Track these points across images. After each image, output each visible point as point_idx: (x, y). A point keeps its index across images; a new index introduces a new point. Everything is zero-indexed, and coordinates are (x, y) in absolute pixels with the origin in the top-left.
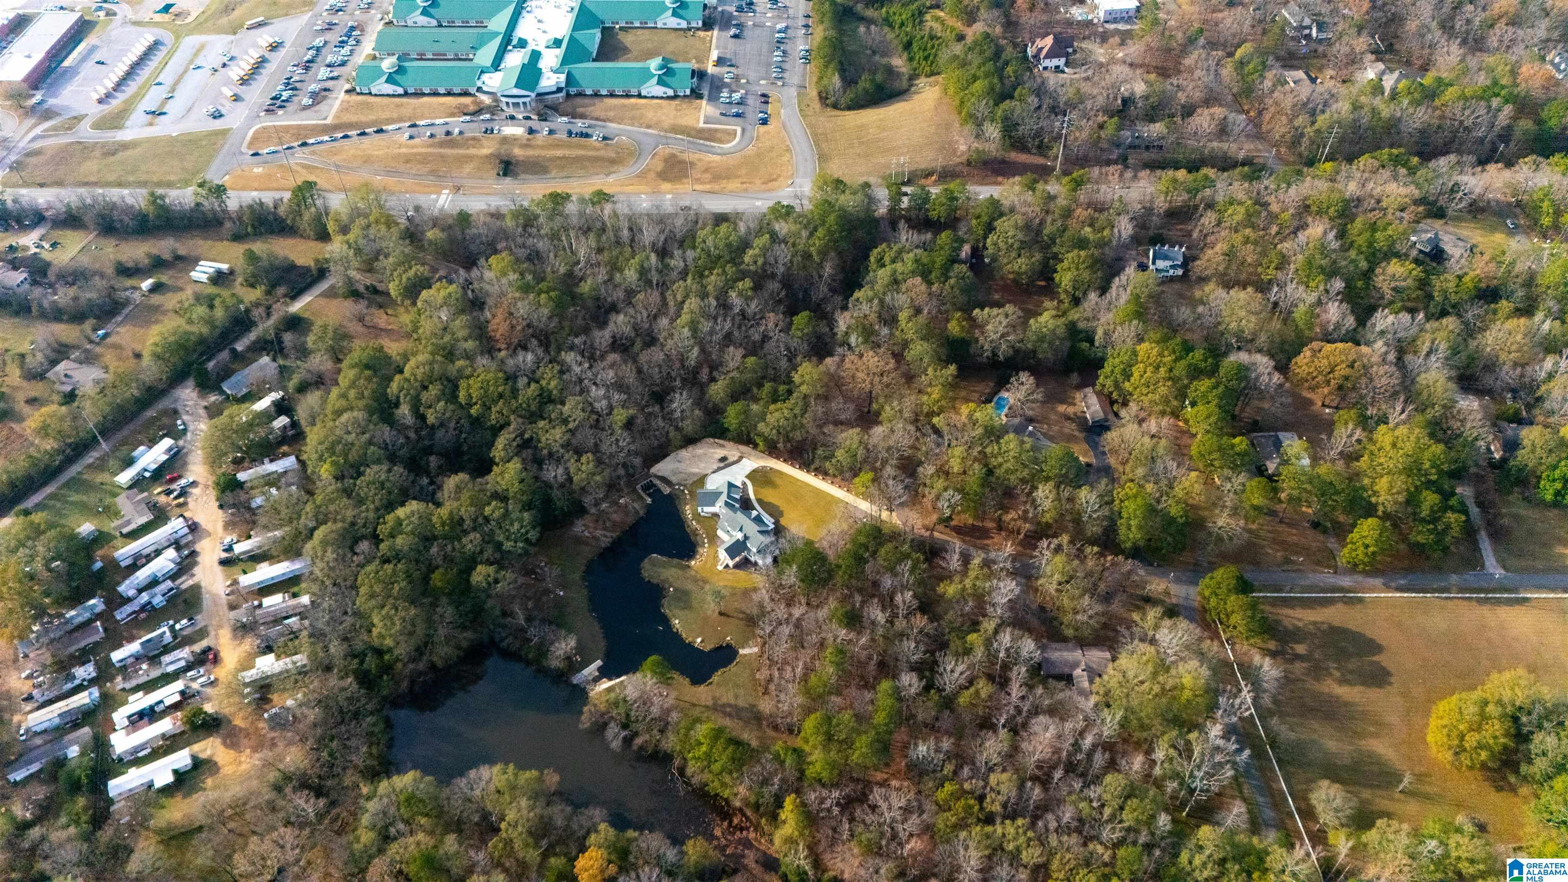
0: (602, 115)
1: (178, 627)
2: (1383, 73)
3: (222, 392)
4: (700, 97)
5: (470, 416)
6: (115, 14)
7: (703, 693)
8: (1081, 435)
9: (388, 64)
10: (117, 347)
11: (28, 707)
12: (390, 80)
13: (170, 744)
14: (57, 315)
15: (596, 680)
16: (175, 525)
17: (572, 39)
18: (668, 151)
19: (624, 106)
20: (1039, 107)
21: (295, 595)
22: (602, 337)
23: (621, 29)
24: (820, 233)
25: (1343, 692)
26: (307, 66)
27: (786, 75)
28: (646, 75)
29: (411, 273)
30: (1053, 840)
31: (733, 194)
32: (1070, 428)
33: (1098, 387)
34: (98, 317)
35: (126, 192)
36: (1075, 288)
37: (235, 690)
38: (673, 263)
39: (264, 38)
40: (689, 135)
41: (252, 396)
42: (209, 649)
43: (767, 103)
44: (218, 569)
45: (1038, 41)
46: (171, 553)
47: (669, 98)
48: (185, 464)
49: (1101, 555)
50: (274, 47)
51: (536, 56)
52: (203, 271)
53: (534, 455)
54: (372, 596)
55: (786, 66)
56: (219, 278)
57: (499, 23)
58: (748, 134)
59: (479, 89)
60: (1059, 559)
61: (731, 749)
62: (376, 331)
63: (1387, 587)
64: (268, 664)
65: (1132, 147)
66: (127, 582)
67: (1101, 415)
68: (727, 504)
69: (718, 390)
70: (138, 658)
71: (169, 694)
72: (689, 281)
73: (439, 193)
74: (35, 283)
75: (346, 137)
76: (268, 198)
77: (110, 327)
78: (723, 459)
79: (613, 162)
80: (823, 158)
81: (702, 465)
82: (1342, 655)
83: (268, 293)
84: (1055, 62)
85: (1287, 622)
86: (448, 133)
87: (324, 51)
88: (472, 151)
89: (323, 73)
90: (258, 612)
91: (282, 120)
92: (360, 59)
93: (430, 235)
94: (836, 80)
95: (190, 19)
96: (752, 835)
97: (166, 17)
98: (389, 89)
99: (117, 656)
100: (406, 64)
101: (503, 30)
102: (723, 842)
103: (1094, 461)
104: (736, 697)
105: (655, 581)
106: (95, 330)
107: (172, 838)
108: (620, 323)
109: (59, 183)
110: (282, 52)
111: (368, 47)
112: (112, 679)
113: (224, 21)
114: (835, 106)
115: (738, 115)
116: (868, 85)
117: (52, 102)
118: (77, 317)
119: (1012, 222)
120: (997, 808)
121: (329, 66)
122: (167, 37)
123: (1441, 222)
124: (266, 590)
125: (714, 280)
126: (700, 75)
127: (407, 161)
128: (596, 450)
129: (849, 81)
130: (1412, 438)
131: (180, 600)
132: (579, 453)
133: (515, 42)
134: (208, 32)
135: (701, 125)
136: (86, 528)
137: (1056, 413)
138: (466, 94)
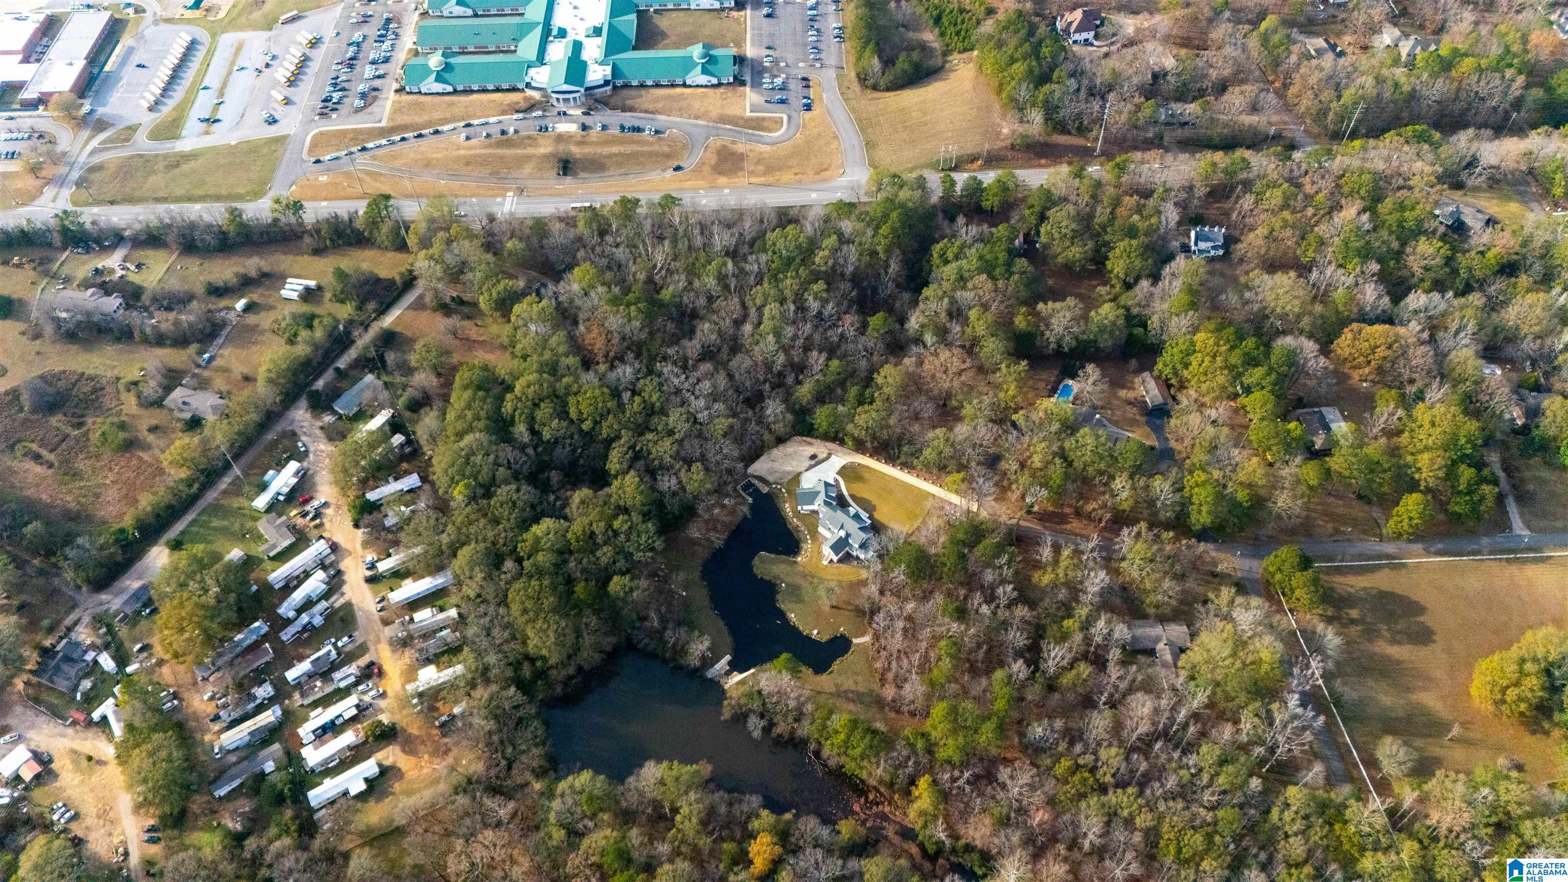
0: (651, 107)
1: (340, 644)
2: (1399, 39)
3: (334, 412)
4: (743, 83)
5: (581, 431)
6: (144, 11)
7: (825, 681)
8: (1144, 419)
9: (435, 61)
10: (225, 370)
11: (216, 727)
12: (439, 79)
13: (355, 755)
14: (159, 340)
15: (728, 674)
16: (318, 548)
17: (611, 26)
18: (719, 143)
19: (670, 97)
20: (1078, 90)
21: (442, 609)
22: (692, 347)
23: (656, 11)
24: (884, 230)
25: (1395, 651)
26: (351, 63)
27: (823, 56)
28: (688, 64)
29: (501, 287)
30: (1162, 806)
31: (787, 186)
32: (1132, 412)
33: (1156, 373)
34: (199, 341)
35: (198, 206)
36: (1126, 275)
37: (404, 701)
38: (748, 267)
39: (302, 34)
40: (736, 125)
41: (363, 415)
42: (372, 664)
43: (808, 87)
44: (365, 586)
45: (1067, 14)
46: (320, 575)
47: (713, 86)
48: (314, 484)
49: (1177, 539)
50: (314, 43)
51: (577, 46)
52: (292, 289)
53: (647, 466)
54: (525, 611)
55: (821, 46)
56: (308, 295)
57: (535, 12)
58: (794, 122)
59: (528, 85)
60: (1140, 546)
61: (868, 737)
62: (469, 344)
63: (1428, 553)
64: (429, 676)
65: (1167, 124)
66: (285, 604)
67: (1160, 400)
68: (826, 503)
69: (805, 391)
70: (310, 676)
71: (346, 707)
72: (766, 285)
73: (504, 196)
74: (128, 307)
75: (403, 139)
76: (342, 209)
77: (213, 350)
78: (813, 457)
79: (668, 156)
80: (870, 145)
81: (794, 463)
82: (1390, 618)
83: (359, 308)
84: (1085, 35)
85: (1340, 590)
86: (503, 133)
87: (365, 46)
88: (530, 151)
89: (369, 71)
90: (412, 627)
91: (337, 124)
92: (401, 56)
93: (509, 245)
94: (876, 62)
95: (222, 15)
96: (887, 809)
97: (197, 13)
98: (439, 87)
99: (291, 675)
100: (452, 60)
101: (541, 19)
102: (863, 816)
103: (1156, 444)
104: (856, 683)
105: (766, 577)
106: (200, 353)
107: (374, 839)
108: (706, 331)
109: (130, 200)
110: (323, 49)
111: (408, 40)
112: (290, 697)
113: (257, 15)
114: (875, 88)
115: (782, 102)
116: (906, 66)
117: (101, 111)
118: (181, 341)
119: (1064, 213)
120: (1108, 779)
121: (373, 63)
122: (203, 35)
123: (1460, 193)
124: (415, 604)
125: (789, 283)
126: (739, 60)
127: (468, 164)
128: (703, 459)
129: (888, 62)
130: (1449, 416)
131: (337, 618)
132: (689, 462)
133: (555, 32)
134: (241, 28)
135: (748, 114)
136: (235, 554)
137: (1118, 398)
138: (514, 89)
